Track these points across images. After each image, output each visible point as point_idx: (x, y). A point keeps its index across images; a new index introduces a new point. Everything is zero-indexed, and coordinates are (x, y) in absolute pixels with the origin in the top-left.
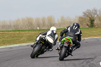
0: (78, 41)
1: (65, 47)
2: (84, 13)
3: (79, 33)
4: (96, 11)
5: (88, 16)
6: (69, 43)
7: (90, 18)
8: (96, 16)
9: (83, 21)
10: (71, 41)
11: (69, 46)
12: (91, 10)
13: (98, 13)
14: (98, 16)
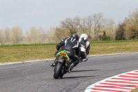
0: (76, 56)
1: (60, 63)
2: (63, 23)
3: (77, 46)
4: (78, 20)
5: (67, 27)
6: (64, 58)
7: (71, 30)
8: (78, 27)
9: (61, 34)
10: (67, 56)
11: (65, 61)
12: (72, 18)
13: (81, 23)
14: (81, 26)
